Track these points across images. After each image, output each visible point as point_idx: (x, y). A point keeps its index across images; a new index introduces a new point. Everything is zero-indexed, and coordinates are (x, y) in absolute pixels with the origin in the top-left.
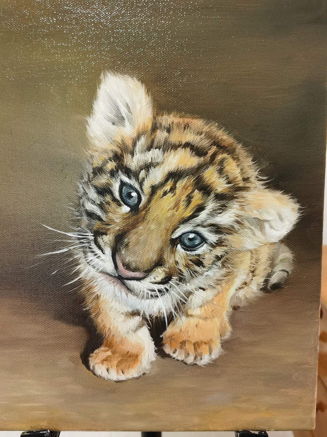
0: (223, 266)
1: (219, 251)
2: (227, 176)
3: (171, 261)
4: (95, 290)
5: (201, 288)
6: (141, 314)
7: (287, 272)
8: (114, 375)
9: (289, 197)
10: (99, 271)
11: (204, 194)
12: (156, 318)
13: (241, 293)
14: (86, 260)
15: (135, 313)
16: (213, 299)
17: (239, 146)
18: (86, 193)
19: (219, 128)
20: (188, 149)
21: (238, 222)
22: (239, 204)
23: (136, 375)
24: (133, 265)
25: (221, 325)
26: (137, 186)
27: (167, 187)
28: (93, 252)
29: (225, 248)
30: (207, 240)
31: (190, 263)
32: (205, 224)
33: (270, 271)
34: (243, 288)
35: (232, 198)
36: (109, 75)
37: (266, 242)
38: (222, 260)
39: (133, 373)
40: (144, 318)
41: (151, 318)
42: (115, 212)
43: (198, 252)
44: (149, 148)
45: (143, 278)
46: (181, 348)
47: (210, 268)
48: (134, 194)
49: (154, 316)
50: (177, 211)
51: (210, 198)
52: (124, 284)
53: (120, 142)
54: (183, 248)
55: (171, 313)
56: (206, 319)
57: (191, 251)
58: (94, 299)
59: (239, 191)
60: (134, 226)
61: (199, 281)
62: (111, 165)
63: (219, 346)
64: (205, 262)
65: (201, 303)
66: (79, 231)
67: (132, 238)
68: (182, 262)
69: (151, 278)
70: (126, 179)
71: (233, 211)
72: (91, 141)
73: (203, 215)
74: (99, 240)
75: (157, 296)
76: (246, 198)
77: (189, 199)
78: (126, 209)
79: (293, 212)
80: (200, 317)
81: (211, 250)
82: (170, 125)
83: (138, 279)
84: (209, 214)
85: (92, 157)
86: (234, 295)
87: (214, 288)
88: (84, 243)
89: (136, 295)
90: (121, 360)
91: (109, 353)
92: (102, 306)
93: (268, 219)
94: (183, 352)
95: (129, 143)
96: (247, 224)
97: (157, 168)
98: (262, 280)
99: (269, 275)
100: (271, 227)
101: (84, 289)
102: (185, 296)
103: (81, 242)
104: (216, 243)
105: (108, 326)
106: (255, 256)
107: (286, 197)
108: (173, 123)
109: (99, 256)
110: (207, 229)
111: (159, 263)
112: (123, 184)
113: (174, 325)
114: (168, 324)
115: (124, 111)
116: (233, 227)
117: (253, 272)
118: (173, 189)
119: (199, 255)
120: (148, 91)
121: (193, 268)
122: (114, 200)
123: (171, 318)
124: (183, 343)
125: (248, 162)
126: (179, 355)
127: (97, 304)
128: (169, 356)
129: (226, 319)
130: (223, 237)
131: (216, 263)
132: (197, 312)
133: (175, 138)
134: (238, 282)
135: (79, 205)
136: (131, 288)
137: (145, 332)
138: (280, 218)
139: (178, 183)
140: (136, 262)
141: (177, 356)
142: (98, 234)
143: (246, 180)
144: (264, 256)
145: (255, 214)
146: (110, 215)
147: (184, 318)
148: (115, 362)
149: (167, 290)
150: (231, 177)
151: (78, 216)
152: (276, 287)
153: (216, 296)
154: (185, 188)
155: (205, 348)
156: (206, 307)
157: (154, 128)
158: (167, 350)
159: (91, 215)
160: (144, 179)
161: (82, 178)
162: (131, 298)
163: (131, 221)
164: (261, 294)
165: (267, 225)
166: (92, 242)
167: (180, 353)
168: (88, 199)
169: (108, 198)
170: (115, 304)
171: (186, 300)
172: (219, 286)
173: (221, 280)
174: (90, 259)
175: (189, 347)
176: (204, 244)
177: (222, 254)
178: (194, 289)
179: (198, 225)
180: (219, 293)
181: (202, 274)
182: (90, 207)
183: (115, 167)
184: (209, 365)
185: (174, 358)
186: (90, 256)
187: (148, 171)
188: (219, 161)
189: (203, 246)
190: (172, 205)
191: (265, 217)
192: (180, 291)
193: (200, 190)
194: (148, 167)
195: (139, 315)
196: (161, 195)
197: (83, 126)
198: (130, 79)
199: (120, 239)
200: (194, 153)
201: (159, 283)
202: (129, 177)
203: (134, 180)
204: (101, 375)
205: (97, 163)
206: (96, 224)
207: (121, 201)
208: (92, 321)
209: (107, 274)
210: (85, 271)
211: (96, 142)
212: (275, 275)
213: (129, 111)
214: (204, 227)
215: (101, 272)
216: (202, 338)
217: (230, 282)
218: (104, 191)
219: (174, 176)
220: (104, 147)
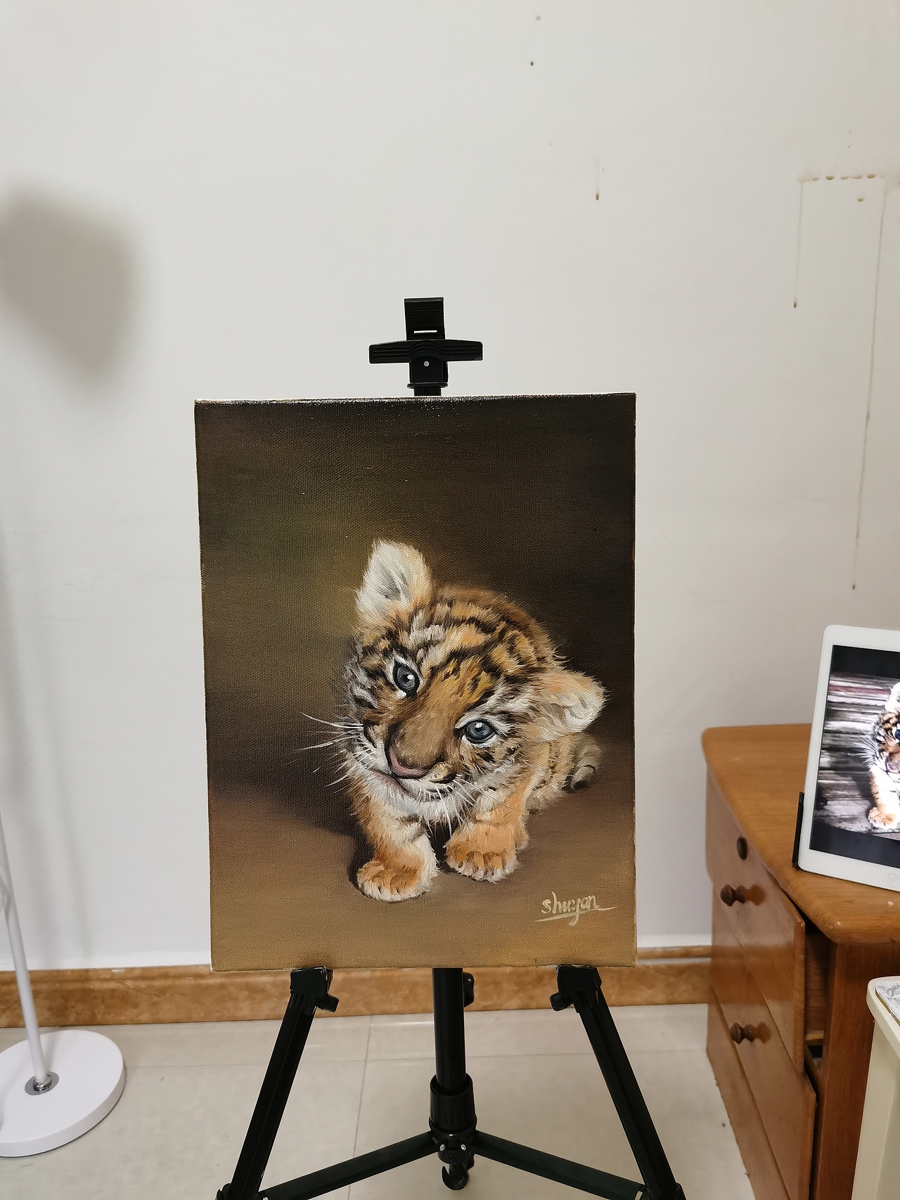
0: (517, 761)
2: (518, 655)
3: (455, 756)
4: (365, 791)
5: (491, 788)
6: (420, 821)
8: (387, 895)
9: (592, 680)
10: (369, 768)
11: (492, 676)
12: (438, 824)
13: (539, 794)
14: (354, 755)
15: (412, 819)
16: (505, 801)
17: (533, 621)
18: (354, 677)
19: (509, 601)
20: (473, 625)
21: (533, 709)
22: (534, 687)
23: (413, 895)
24: (410, 761)
25: (516, 832)
26: (414, 667)
27: (450, 669)
28: (363, 745)
29: (519, 740)
30: (498, 730)
31: (478, 757)
32: (494, 711)
33: (573, 767)
34: (541, 787)
35: (526, 681)
36: (382, 543)
37: (567, 732)
38: (515, 754)
39: (410, 892)
40: (424, 825)
41: (432, 824)
42: (388, 699)
43: (486, 744)
44: (428, 625)
45: (422, 776)
46: (468, 860)
47: (501, 764)
48: (411, 677)
49: (436, 822)
50: (461, 696)
51: (499, 680)
52: (399, 783)
53: (395, 618)
54: (468, 740)
55: (456, 818)
56: (497, 825)
57: (479, 743)
58: (363, 801)
59: (533, 672)
60: (411, 714)
61: (488, 779)
62: (384, 644)
63: (515, 857)
64: (495, 757)
65: (491, 806)
66: (346, 721)
67: (408, 729)
68: (468, 757)
69: (432, 776)
70: (402, 660)
71: (527, 695)
72: (361, 616)
73: (492, 701)
74: (370, 730)
75: (439, 798)
76: (542, 681)
77: (475, 682)
78: (401, 694)
79: (598, 697)
80: (490, 823)
81: (502, 742)
82: (452, 598)
83: (416, 778)
84: (498, 700)
85: (362, 634)
86: (531, 795)
87: (507, 787)
88: (351, 735)
89: (414, 796)
90: (396, 876)
91: (381, 868)
92: (373, 810)
93: (568, 705)
94: (471, 865)
95: (405, 619)
96: (543, 711)
97: (437, 647)
98: (564, 777)
99: (572, 772)
100: (573, 715)
101: (351, 789)
102: (472, 798)
103: (348, 734)
104: (507, 734)
105: (380, 835)
106: (554, 749)
107: (589, 679)
108: (455, 595)
109: (370, 750)
110: (497, 717)
111: (441, 758)
112: (398, 665)
113: (460, 832)
114: (453, 832)
115: (399, 582)
116: (527, 715)
117: (552, 768)
118: (456, 671)
119: (488, 748)
121: (481, 764)
122: (388, 683)
124: (471, 855)
125: (544, 639)
126: (466, 870)
127: (367, 808)
128: (453, 871)
129: (522, 825)
130: (517, 726)
131: (508, 758)
132: (487, 816)
133: (458, 612)
134: (535, 780)
135: (346, 691)
136: (408, 788)
137: (424, 844)
138: (582, 703)
139: (462, 663)
140: (413, 757)
141: (464, 871)
142: (368, 723)
143: (541, 659)
144: (566, 748)
145: (553, 699)
146: (383, 701)
147: (471, 824)
148: (389, 879)
149: (451, 790)
150: (523, 656)
152: (581, 785)
153: (509, 797)
154: (470, 669)
155: (497, 860)
156: (497, 810)
157: (433, 604)
158: (452, 863)
159: (360, 701)
160: (422, 659)
161: (350, 658)
162: (408, 800)
163: (407, 708)
164: (562, 794)
165: (567, 713)
166: (361, 734)
167: (467, 867)
168: (357, 683)
169: (381, 682)
170: (388, 808)
171: (473, 803)
172: (513, 785)
173: (516, 777)
174: (359, 753)
175: (479, 860)
176: (493, 735)
177: (516, 746)
178: (483, 789)
179: (487, 713)
180: (512, 793)
181: (492, 771)
182: (359, 692)
183: (389, 645)
184: (501, 882)
185: (460, 873)
186: (359, 751)
187: (427, 650)
188: (509, 638)
189: (492, 737)
190: (456, 689)
191: (565, 702)
192: (465, 791)
193: (488, 672)
194: (427, 645)
195: (417, 822)
196: (443, 678)
197: (352, 599)
198: (405, 547)
199: (395, 730)
200: (480, 629)
201: (441, 782)
202: (405, 657)
203: (411, 661)
204: (372, 895)
205: (368, 640)
206: (367, 712)
207: (395, 685)
208: (360, 829)
209: (380, 771)
210: (353, 768)
211: (367, 618)
212: (578, 773)
213: (406, 583)
214: (494, 715)
215: (371, 769)
216: (493, 849)
217: (526, 780)
218: (375, 673)
219: (458, 655)
220: (376, 623)
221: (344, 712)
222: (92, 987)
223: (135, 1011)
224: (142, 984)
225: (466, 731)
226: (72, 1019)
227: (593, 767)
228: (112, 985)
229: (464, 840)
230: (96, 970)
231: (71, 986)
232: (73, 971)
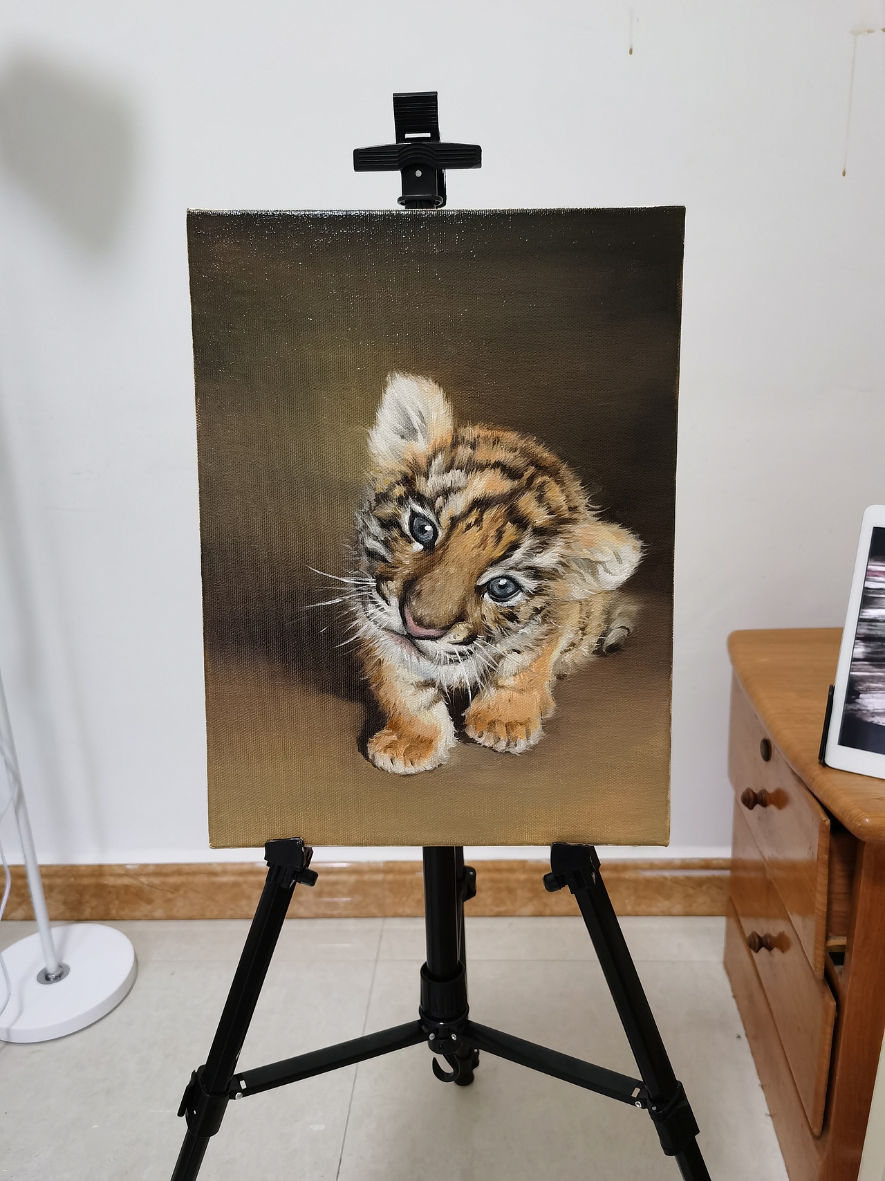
0: (544, 621)
1: (538, 602)
2: (548, 504)
3: (476, 615)
4: (377, 653)
5: (515, 650)
6: (437, 686)
7: (628, 629)
8: (400, 767)
9: (628, 532)
10: (382, 627)
11: (519, 527)
12: (457, 689)
13: (568, 658)
14: (366, 613)
15: (429, 684)
16: (531, 665)
17: (565, 466)
18: (366, 527)
19: (538, 443)
20: (498, 470)
21: (562, 564)
22: (564, 540)
23: (429, 768)
24: (427, 620)
25: (542, 699)
26: (432, 517)
27: (472, 519)
28: (375, 603)
29: (546, 598)
30: (523, 587)
31: (501, 617)
32: (520, 566)
33: (605, 629)
34: (570, 650)
35: (555, 533)
36: (398, 376)
37: (599, 590)
38: (542, 613)
39: (426, 764)
40: (441, 690)
41: (450, 690)
42: (403, 551)
43: (510, 603)
44: (448, 470)
45: (439, 637)
46: (489, 730)
47: (527, 624)
48: (428, 528)
49: (454, 688)
50: (484, 550)
51: (526, 533)
52: (415, 645)
53: (411, 461)
54: (491, 598)
55: (476, 683)
56: (522, 691)
57: (503, 601)
58: (375, 664)
59: (564, 524)
60: (428, 569)
61: (512, 641)
62: (399, 491)
63: (540, 727)
64: (520, 617)
65: (515, 670)
66: (356, 575)
67: (425, 585)
68: (490, 616)
69: (450, 637)
70: (418, 509)
71: (557, 549)
72: (375, 460)
73: (517, 555)
74: (383, 587)
75: (458, 661)
76: (574, 533)
77: (500, 534)
79: (634, 552)
80: (514, 689)
81: (528, 601)
82: (475, 439)
83: (434, 639)
84: (525, 554)
85: (374, 479)
86: (559, 659)
87: (532, 650)
88: (362, 591)
89: (431, 659)
90: (410, 746)
91: (394, 737)
92: (385, 674)
93: (602, 560)
94: (492, 735)
95: (423, 462)
96: (574, 566)
97: (458, 494)
98: (596, 640)
99: (605, 634)
100: (606, 570)
101: (362, 651)
102: (494, 661)
103: (359, 590)
104: (534, 592)
105: (393, 702)
106: (585, 609)
107: (625, 532)
108: (478, 437)
109: (383, 608)
110: (522, 573)
111: (461, 617)
112: (414, 515)
113: (480, 699)
114: (472, 699)
115: (416, 421)
116: (556, 570)
117: (583, 629)
118: (478, 521)
119: (512, 607)
120: (448, 396)
121: (505, 624)
122: (403, 535)
123: (476, 690)
124: (492, 724)
125: (575, 487)
126: (486, 740)
127: (379, 672)
128: (472, 741)
129: (549, 692)
130: (544, 583)
131: (534, 617)
132: (510, 682)
133: (482, 455)
134: (563, 643)
135: (357, 542)
136: (424, 650)
137: (441, 710)
138: (617, 558)
139: (485, 513)
140: (430, 616)
141: (484, 742)
142: (381, 579)
143: (573, 509)
144: (598, 607)
145: (585, 553)
146: (397, 554)
147: (493, 690)
148: (402, 750)
149: (471, 653)
150: (554, 506)
151: (355, 556)
152: (614, 648)
153: (535, 660)
154: (494, 520)
155: (521, 730)
156: (522, 676)
157: (455, 443)
158: (471, 733)
159: (372, 554)
160: (441, 508)
161: (361, 506)
162: (424, 663)
163: (424, 562)
164: (593, 658)
165: (600, 569)
166: (373, 590)
167: (488, 738)
168: (369, 534)
169: (395, 533)
170: (402, 672)
171: (496, 667)
172: (539, 648)
173: (542, 639)
174: (371, 612)
175: (501, 730)
176: (519, 593)
177: (543, 605)
178: (506, 652)
179: (511, 568)
180: (539, 656)
181: (516, 632)
182: (371, 544)
183: (405, 492)
185: (480, 744)
186: (371, 609)
187: (447, 498)
188: (537, 485)
189: (517, 595)
190: (478, 541)
191: (599, 557)
192: (487, 654)
193: (514, 522)
194: (446, 493)
195: (434, 687)
196: (464, 529)
197: (364, 439)
198: (424, 381)
199: (410, 586)
200: (506, 475)
201: (460, 644)
202: (423, 506)
203: (429, 510)
204: (383, 767)
205: (381, 487)
206: (380, 567)
207: (411, 537)
208: (371, 694)
209: (393, 631)
210: (364, 628)
211: (381, 461)
212: (612, 633)
213: (423, 421)
214: (519, 570)
215: (384, 629)
216: (517, 717)
217: (553, 642)
218: (390, 523)
219: (481, 504)
220: (390, 467)
221: (354, 565)
222: (106, 882)
223: (149, 907)
224: (156, 881)
225: (488, 588)
226: (87, 912)
227: (627, 629)
228: (126, 881)
229: (485, 707)
230: (110, 866)
231: (85, 881)
232: (88, 866)
